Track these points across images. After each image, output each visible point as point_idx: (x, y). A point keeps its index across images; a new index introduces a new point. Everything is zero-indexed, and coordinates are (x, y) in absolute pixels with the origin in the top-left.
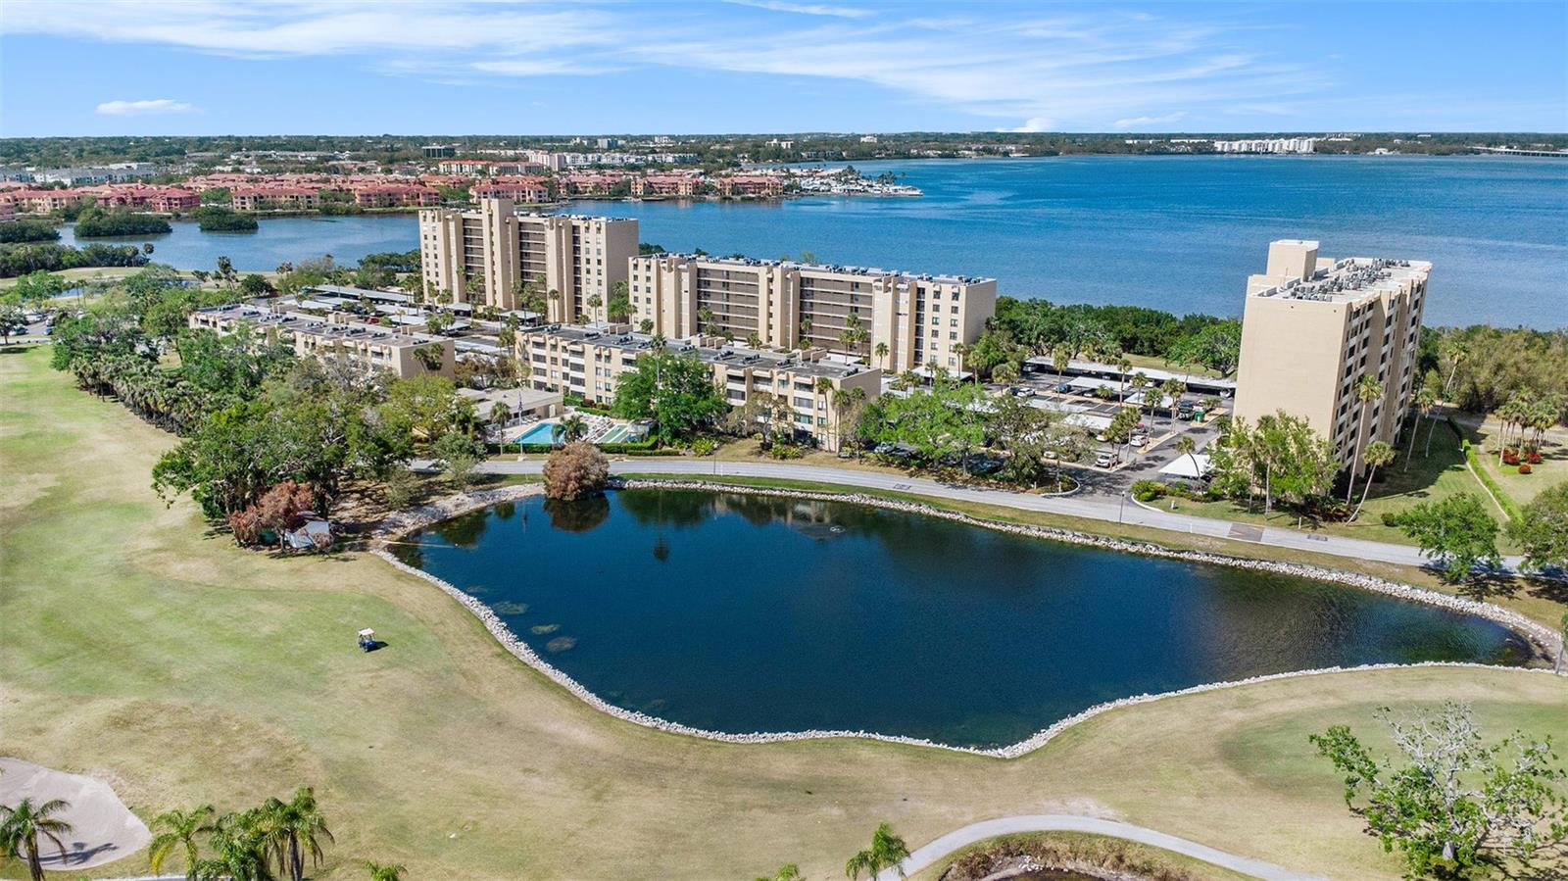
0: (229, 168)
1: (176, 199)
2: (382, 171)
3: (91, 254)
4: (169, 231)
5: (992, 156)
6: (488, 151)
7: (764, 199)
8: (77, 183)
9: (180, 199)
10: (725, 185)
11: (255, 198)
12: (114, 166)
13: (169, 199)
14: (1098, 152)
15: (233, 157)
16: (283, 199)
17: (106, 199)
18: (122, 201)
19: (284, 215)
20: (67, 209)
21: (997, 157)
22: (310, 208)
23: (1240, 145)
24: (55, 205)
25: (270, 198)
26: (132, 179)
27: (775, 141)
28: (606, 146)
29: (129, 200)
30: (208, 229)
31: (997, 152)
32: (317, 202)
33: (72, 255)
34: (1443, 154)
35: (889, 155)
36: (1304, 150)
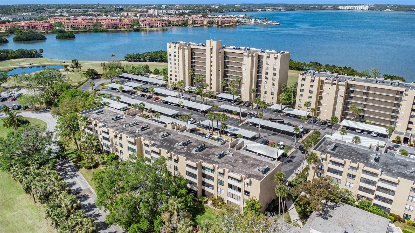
0: (59, 14)
1: (46, 26)
2: (105, 15)
3: (19, 53)
4: (45, 39)
5: (276, 11)
6: (133, 9)
7: (232, 26)
8: (14, 20)
9: (47, 26)
10: (219, 21)
11: (72, 26)
12: (25, 14)
13: (44, 26)
14: (306, 9)
15: (58, 11)
16: (81, 26)
17: (23, 27)
18: (28, 27)
19: (81, 32)
20: (11, 30)
21: (278, 11)
22: (90, 29)
23: (347, 8)
24: (7, 28)
25: (76, 26)
26: (30, 19)
27: (214, 6)
28: (164, 7)
29: (31, 27)
30: (59, 38)
31: (277, 9)
32: (92, 27)
33: (12, 53)
34: (406, 11)
35: (247, 10)
36: (366, 9)
